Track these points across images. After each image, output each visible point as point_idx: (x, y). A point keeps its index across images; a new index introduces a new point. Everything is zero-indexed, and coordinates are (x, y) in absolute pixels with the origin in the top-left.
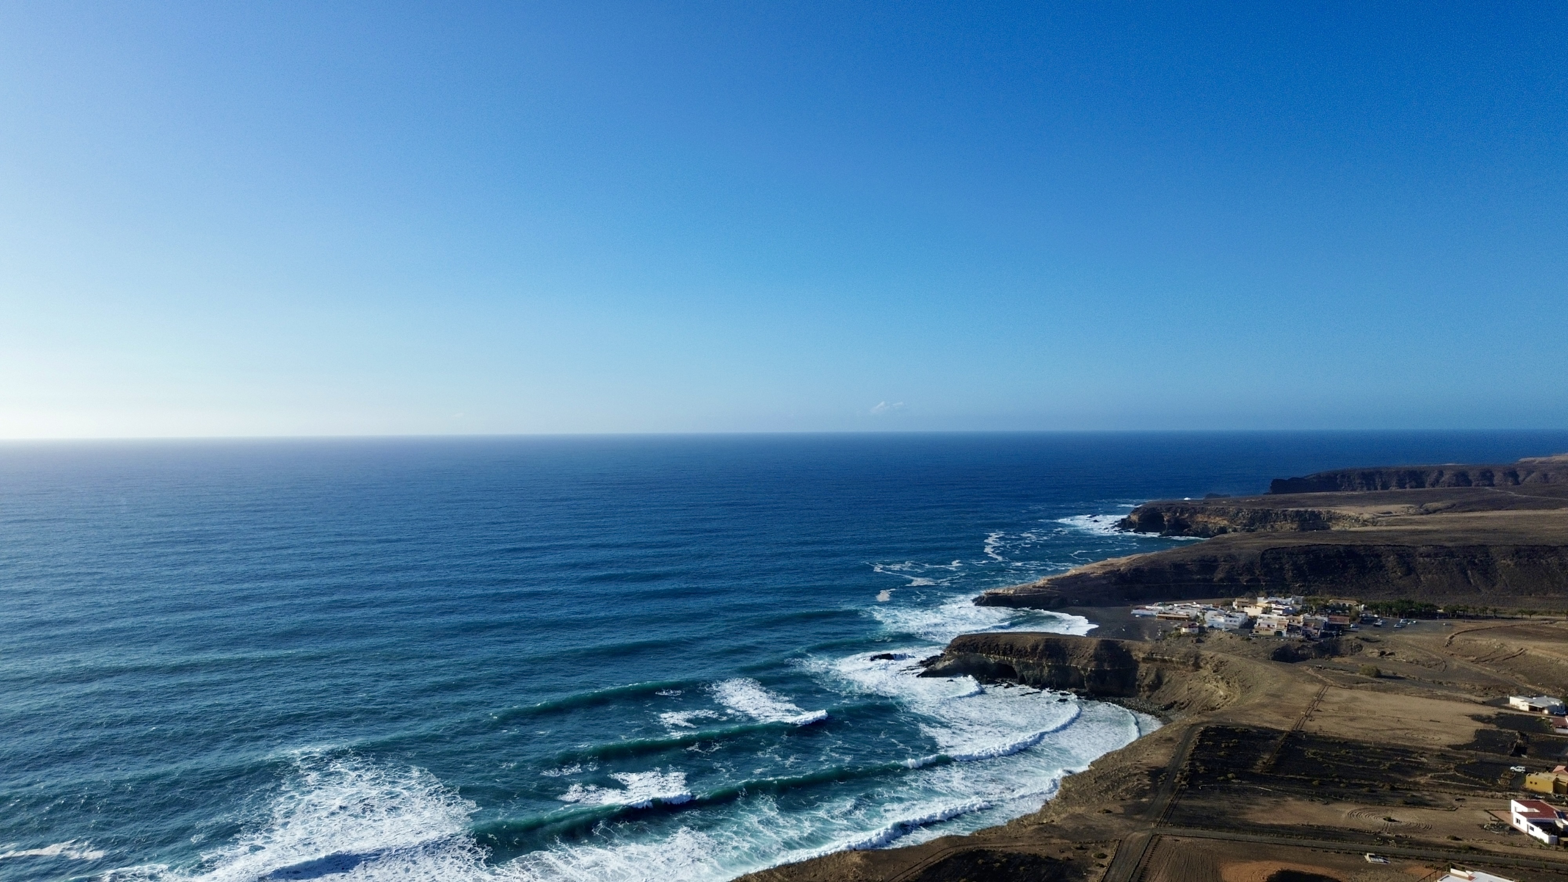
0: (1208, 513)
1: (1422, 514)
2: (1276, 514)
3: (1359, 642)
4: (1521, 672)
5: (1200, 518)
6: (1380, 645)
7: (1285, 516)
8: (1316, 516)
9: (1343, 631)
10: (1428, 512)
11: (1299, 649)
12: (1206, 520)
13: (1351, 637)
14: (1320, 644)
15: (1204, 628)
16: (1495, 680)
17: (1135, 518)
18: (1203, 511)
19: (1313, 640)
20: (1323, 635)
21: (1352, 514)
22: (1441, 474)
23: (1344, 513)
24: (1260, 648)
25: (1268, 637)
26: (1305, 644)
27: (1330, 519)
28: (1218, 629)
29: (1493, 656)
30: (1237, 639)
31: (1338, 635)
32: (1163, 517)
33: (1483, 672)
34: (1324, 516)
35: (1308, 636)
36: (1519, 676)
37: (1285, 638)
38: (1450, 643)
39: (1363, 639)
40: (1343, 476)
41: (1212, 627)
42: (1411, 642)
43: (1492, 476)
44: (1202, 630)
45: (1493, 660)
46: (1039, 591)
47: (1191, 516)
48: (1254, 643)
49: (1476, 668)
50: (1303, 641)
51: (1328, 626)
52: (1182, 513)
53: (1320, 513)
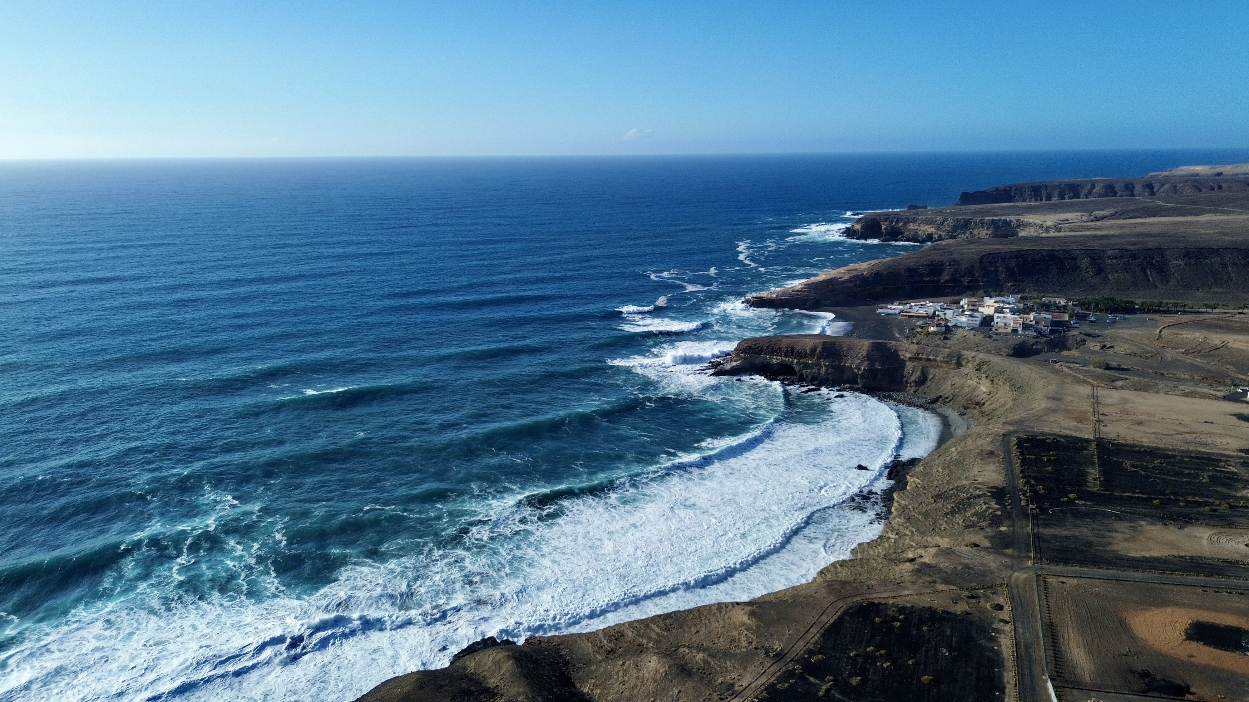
0: (919, 222)
1: (1093, 221)
2: (975, 222)
3: (1083, 337)
4: (1229, 363)
5: (912, 226)
6: (1100, 339)
7: (982, 224)
8: (1008, 224)
9: (1067, 327)
10: (1097, 219)
11: (1033, 344)
12: (916, 227)
13: (1075, 332)
14: (1051, 339)
15: (949, 327)
16: (1209, 371)
17: (858, 227)
18: (914, 220)
19: (1044, 336)
20: (1052, 332)
21: (1037, 221)
22: (1093, 186)
23: (1031, 221)
24: (1000, 344)
25: (1006, 334)
26: (1039, 340)
27: (1018, 226)
28: (962, 327)
29: (1199, 348)
30: (980, 337)
31: (1064, 331)
32: (881, 226)
33: (1196, 363)
34: (1014, 224)
35: (1040, 333)
36: (1229, 367)
37: (1021, 335)
38: (1160, 337)
39: (1086, 334)
40: (1016, 189)
41: (955, 326)
42: (1126, 336)
43: (1134, 187)
44: (947, 327)
45: (1200, 352)
46: (798, 295)
47: (905, 224)
48: (996, 340)
49: (1188, 359)
50: (1037, 337)
51: (1054, 323)
52: (897, 223)
53: (1011, 221)
